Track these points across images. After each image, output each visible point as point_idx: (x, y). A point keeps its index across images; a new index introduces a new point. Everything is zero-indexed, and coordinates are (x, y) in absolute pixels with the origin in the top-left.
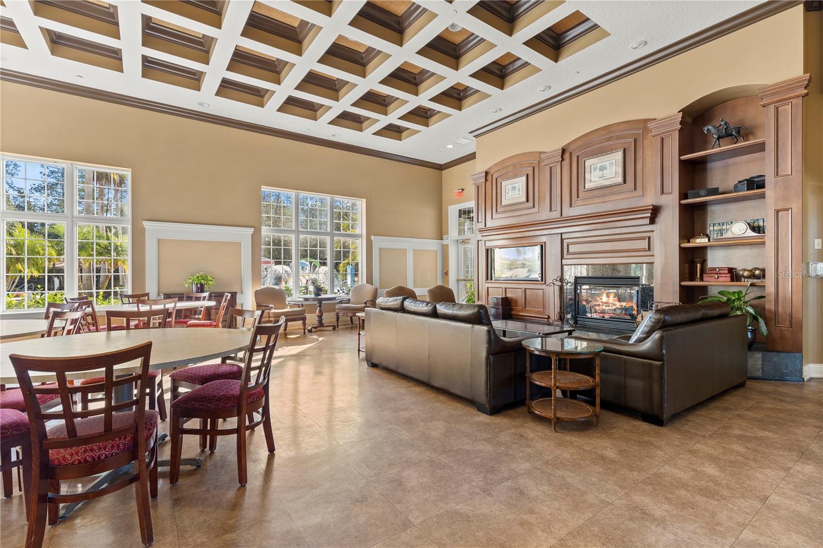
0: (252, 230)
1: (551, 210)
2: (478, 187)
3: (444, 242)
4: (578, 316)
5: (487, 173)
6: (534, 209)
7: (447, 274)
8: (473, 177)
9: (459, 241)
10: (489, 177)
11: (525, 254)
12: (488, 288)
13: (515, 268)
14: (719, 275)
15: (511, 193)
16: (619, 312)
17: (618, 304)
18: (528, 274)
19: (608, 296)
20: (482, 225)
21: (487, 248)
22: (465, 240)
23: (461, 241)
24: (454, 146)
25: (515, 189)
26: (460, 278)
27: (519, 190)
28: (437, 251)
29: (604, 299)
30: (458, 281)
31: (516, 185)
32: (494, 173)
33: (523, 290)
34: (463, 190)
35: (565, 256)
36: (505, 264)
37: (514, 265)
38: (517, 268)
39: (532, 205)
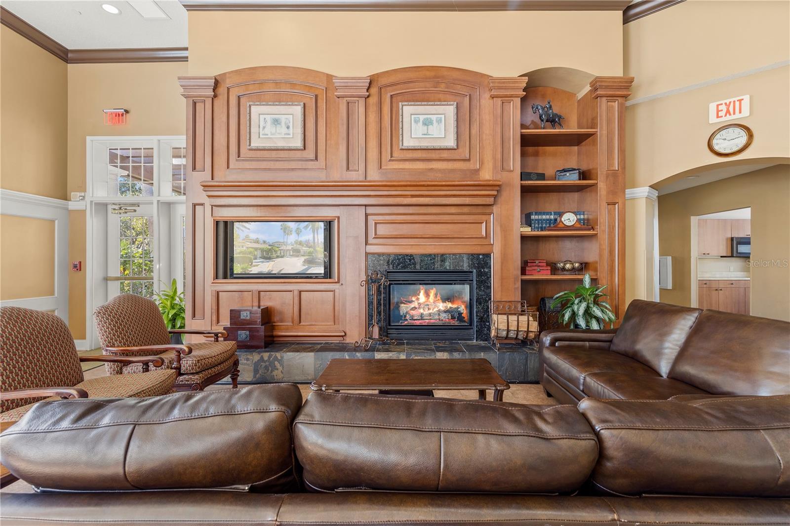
1: (348, 168)
2: (195, 104)
3: (72, 205)
4: (390, 327)
5: (217, 83)
6: (316, 163)
7: (78, 267)
8: (185, 82)
9: (110, 207)
10: (222, 90)
11: (298, 234)
12: (218, 293)
13: (278, 257)
14: (541, 268)
15: (269, 129)
16: (444, 316)
17: (442, 306)
18: (304, 267)
19: (427, 295)
20: (206, 176)
21: (218, 219)
22: (125, 204)
23: (117, 207)
24: (120, 12)
25: (279, 124)
26: (109, 275)
27: (288, 127)
28: (53, 221)
29: (422, 297)
30: (106, 279)
31: (283, 118)
32: (233, 87)
33: (296, 293)
34: (127, 112)
35: (371, 240)
36: (256, 249)
37: (276, 251)
38: (282, 257)
39: (312, 156)
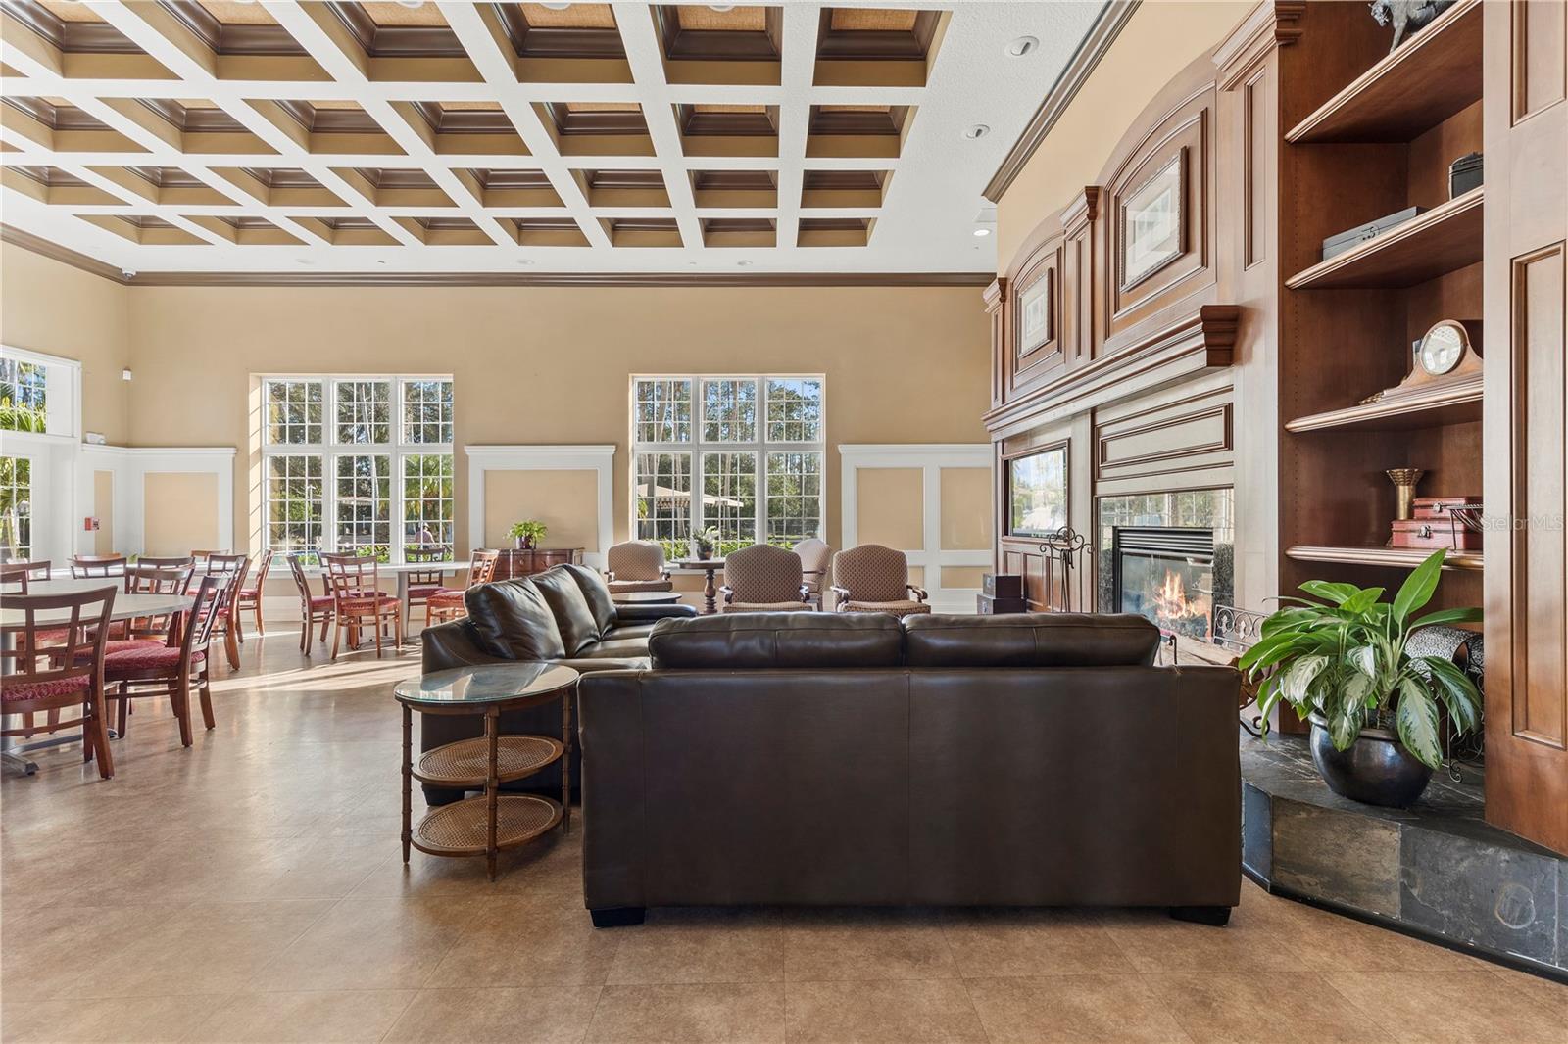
0: (613, 448)
